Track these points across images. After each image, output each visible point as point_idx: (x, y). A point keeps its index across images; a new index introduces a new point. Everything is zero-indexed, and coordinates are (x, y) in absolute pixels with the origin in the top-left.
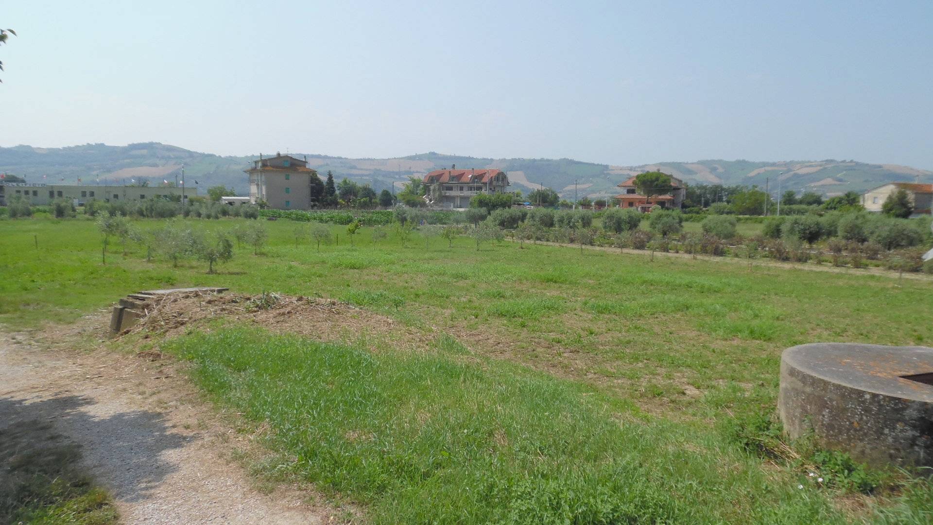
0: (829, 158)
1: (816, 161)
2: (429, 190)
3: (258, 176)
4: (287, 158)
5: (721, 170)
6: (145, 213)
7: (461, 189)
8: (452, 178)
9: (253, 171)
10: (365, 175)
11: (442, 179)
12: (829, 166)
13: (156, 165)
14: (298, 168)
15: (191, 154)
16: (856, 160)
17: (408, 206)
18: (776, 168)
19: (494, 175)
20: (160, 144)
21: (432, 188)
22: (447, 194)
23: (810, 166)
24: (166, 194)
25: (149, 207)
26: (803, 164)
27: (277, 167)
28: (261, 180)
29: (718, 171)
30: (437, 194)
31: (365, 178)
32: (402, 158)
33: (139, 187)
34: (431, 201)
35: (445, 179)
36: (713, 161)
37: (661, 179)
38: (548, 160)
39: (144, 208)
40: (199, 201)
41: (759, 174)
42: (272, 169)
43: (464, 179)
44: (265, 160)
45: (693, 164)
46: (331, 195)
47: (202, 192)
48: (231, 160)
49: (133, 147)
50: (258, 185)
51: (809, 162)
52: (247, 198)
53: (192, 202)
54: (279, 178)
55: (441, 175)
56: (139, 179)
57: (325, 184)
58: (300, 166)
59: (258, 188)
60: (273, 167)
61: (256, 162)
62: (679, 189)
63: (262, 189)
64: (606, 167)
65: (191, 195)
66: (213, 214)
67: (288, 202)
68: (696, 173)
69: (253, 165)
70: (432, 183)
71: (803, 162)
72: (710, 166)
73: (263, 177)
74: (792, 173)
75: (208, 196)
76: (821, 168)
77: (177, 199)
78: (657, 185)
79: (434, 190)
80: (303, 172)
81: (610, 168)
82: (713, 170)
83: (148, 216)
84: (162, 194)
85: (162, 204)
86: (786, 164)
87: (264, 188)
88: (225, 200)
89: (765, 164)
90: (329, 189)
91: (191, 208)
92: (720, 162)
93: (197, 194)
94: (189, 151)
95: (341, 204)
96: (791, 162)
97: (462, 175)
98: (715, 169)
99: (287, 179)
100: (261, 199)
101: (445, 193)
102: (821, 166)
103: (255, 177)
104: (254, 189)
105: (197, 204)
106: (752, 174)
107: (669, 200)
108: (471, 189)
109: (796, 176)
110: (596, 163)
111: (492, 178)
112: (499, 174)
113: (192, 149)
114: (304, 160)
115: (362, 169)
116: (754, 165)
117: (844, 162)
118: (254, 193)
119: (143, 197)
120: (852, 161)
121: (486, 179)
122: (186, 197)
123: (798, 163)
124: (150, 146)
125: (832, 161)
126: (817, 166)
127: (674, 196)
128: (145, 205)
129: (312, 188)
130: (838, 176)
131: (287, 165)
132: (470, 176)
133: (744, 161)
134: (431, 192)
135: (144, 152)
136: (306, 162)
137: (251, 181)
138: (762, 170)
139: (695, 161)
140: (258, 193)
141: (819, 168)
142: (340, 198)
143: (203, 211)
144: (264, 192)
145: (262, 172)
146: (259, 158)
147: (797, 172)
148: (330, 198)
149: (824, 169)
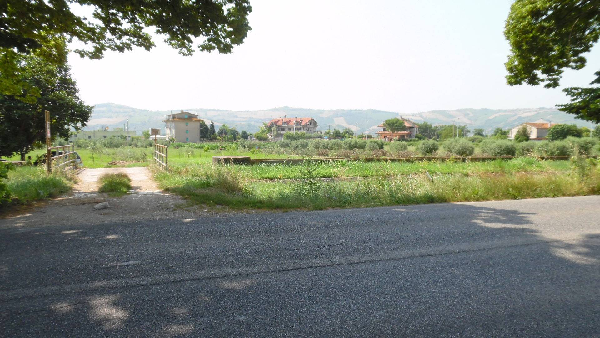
0: (542, 107)
1: (533, 109)
2: (271, 130)
4: (187, 113)
5: (471, 115)
6: (107, 145)
7: (289, 129)
8: (285, 123)
9: (167, 121)
10: (244, 122)
11: (278, 124)
12: (542, 111)
13: (111, 117)
15: (134, 110)
17: (258, 140)
18: (506, 113)
19: (308, 121)
20: (114, 104)
22: (281, 133)
23: (530, 112)
24: (118, 135)
25: (109, 142)
26: (524, 110)
27: (181, 119)
28: (172, 126)
29: (469, 115)
30: (276, 132)
31: (243, 123)
32: (267, 110)
33: (102, 131)
34: (272, 136)
35: (280, 124)
36: (466, 109)
37: (399, 122)
38: (360, 110)
39: (106, 143)
40: (137, 139)
41: (496, 117)
42: (178, 119)
43: (291, 124)
44: (175, 115)
45: (453, 111)
46: (213, 134)
47: (139, 134)
48: (158, 113)
50: (170, 129)
51: (529, 109)
52: (165, 136)
53: (133, 139)
54: (182, 125)
55: (278, 122)
56: (103, 126)
57: (209, 127)
58: (194, 118)
59: (170, 131)
61: (169, 116)
62: (413, 128)
63: (172, 131)
65: (132, 135)
66: (144, 145)
67: (187, 138)
68: (455, 117)
69: (168, 117)
70: (273, 126)
71: (525, 109)
72: (465, 112)
73: (173, 124)
74: (517, 116)
75: (143, 136)
76: (536, 113)
77: (125, 138)
78: (396, 126)
79: (274, 130)
80: (196, 121)
81: (400, 115)
82: (466, 115)
83: (109, 147)
84: (116, 134)
85: (116, 140)
86: (513, 111)
87: (173, 130)
88: (152, 138)
89: (499, 111)
90: (212, 130)
91: (132, 143)
92: (471, 110)
93: (136, 135)
94: (132, 108)
95: (219, 139)
96: (517, 109)
97: (290, 121)
98: (468, 114)
99: (187, 125)
100: (172, 137)
101: (280, 132)
102: (536, 111)
103: (169, 124)
104: (168, 131)
105: (135, 141)
106: (491, 118)
107: (406, 134)
108: (294, 129)
109: (520, 118)
111: (307, 123)
112: (311, 120)
114: (196, 114)
115: (241, 118)
116: (493, 112)
117: (550, 109)
118: (168, 133)
119: (105, 137)
121: (303, 124)
122: (129, 137)
123: (522, 110)
124: (108, 105)
125: (543, 108)
126: (534, 112)
127: (410, 132)
128: (107, 141)
129: (201, 130)
130: (547, 118)
131: (186, 117)
132: (295, 122)
133: (486, 110)
135: (104, 109)
136: (198, 115)
137: (166, 127)
138: (497, 115)
139: (455, 109)
140: (170, 134)
142: (218, 136)
143: (139, 144)
144: (174, 133)
145: (172, 121)
146: (170, 114)
147: (520, 115)
148: (212, 136)
149: (538, 113)
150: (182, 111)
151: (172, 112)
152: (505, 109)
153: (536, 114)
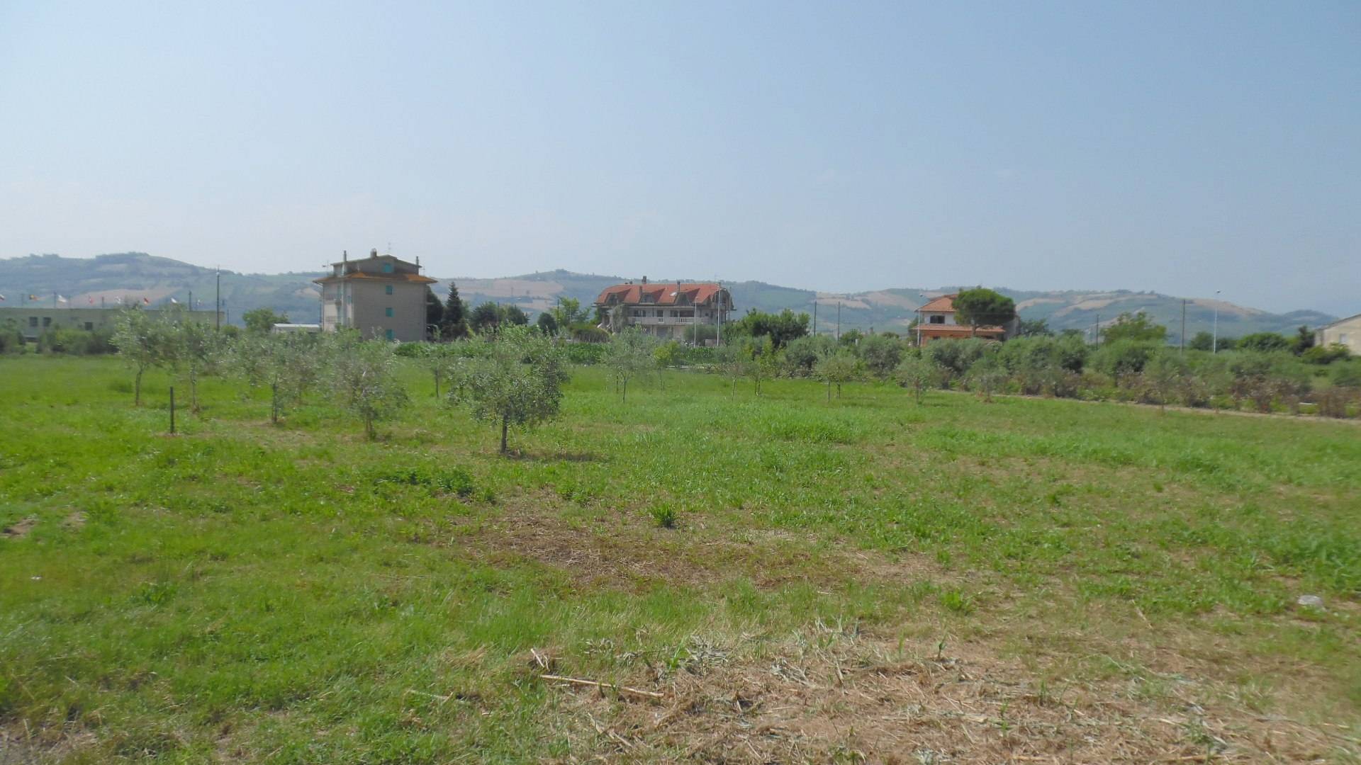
1: (1103, 292)
2: (607, 318)
3: (339, 287)
4: (388, 257)
7: (660, 314)
8: (646, 296)
9: (331, 280)
11: (628, 299)
12: (1122, 299)
14: (407, 276)
16: (1157, 292)
18: (1049, 301)
19: (712, 292)
20: (146, 255)
21: (611, 312)
22: (636, 323)
23: (1097, 299)
26: (1087, 295)
27: (373, 274)
28: (345, 295)
30: (621, 322)
32: (516, 278)
34: (610, 332)
35: (633, 297)
37: (999, 301)
41: (1026, 307)
42: (363, 277)
44: (354, 263)
46: (457, 321)
49: (104, 260)
50: (338, 304)
51: (1094, 292)
52: (319, 325)
54: (375, 292)
55: (625, 293)
57: (445, 305)
58: (410, 272)
59: (339, 309)
60: (366, 273)
61: (336, 266)
63: (345, 310)
64: (813, 294)
67: (389, 332)
69: (332, 270)
70: (612, 304)
71: (1088, 293)
73: (349, 291)
74: (1071, 308)
76: (1112, 301)
79: (615, 316)
80: (414, 283)
81: (818, 296)
86: (1062, 295)
87: (350, 309)
88: (280, 329)
89: (1033, 295)
90: (452, 312)
94: (192, 267)
96: (1070, 292)
97: (662, 291)
99: (389, 293)
100: (345, 325)
101: (634, 320)
102: (1111, 298)
103: (333, 290)
104: (331, 310)
108: (674, 314)
109: (1078, 311)
110: (798, 288)
111: (709, 297)
112: (720, 290)
113: (198, 264)
114: (415, 263)
117: (1142, 293)
118: (332, 317)
120: (1152, 293)
121: (700, 299)
123: (1079, 293)
124: (131, 259)
125: (1125, 292)
126: (1106, 298)
127: (1005, 328)
129: (429, 308)
130: (1135, 313)
131: (388, 270)
132: (675, 293)
134: (611, 319)
135: (122, 267)
136: (417, 267)
137: (325, 298)
138: (1030, 303)
140: (339, 317)
141: (1108, 301)
144: (350, 314)
145: (346, 281)
146: (341, 260)
147: (1079, 306)
148: (454, 325)
149: (1116, 302)
150: (374, 254)
151: (345, 255)
152: (1042, 290)
153: (1110, 304)
